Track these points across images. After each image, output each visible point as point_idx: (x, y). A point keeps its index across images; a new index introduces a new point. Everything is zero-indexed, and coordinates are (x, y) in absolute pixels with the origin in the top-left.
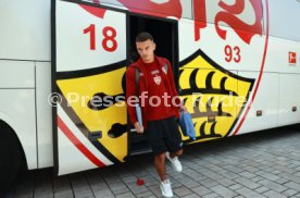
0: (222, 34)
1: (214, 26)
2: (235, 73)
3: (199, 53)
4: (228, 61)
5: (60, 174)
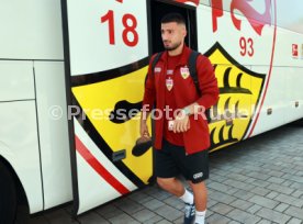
0: (237, 24)
1: (229, 14)
2: (249, 68)
3: (217, 46)
4: (243, 54)
5: (80, 211)
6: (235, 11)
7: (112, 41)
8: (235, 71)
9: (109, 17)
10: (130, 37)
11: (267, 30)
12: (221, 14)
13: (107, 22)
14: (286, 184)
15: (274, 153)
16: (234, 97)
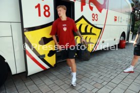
0: (91, 8)
1: (88, 5)
2: (95, 25)
3: (83, 17)
4: (93, 20)
5: (29, 75)
6: (91, 3)
7: (40, 15)
8: (90, 27)
9: (38, 6)
10: (47, 13)
11: (104, 11)
12: (85, 5)
13: (37, 8)
14: (106, 69)
15: (103, 57)
16: (89, 36)
